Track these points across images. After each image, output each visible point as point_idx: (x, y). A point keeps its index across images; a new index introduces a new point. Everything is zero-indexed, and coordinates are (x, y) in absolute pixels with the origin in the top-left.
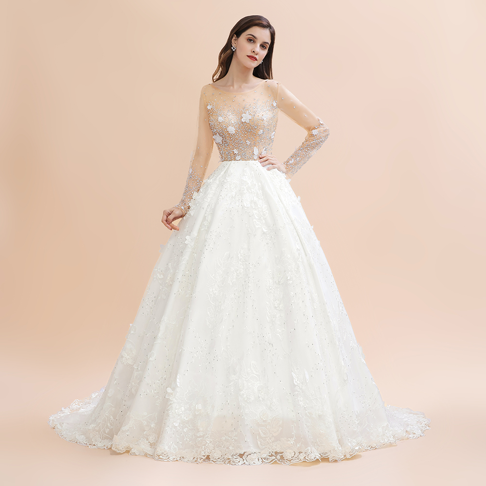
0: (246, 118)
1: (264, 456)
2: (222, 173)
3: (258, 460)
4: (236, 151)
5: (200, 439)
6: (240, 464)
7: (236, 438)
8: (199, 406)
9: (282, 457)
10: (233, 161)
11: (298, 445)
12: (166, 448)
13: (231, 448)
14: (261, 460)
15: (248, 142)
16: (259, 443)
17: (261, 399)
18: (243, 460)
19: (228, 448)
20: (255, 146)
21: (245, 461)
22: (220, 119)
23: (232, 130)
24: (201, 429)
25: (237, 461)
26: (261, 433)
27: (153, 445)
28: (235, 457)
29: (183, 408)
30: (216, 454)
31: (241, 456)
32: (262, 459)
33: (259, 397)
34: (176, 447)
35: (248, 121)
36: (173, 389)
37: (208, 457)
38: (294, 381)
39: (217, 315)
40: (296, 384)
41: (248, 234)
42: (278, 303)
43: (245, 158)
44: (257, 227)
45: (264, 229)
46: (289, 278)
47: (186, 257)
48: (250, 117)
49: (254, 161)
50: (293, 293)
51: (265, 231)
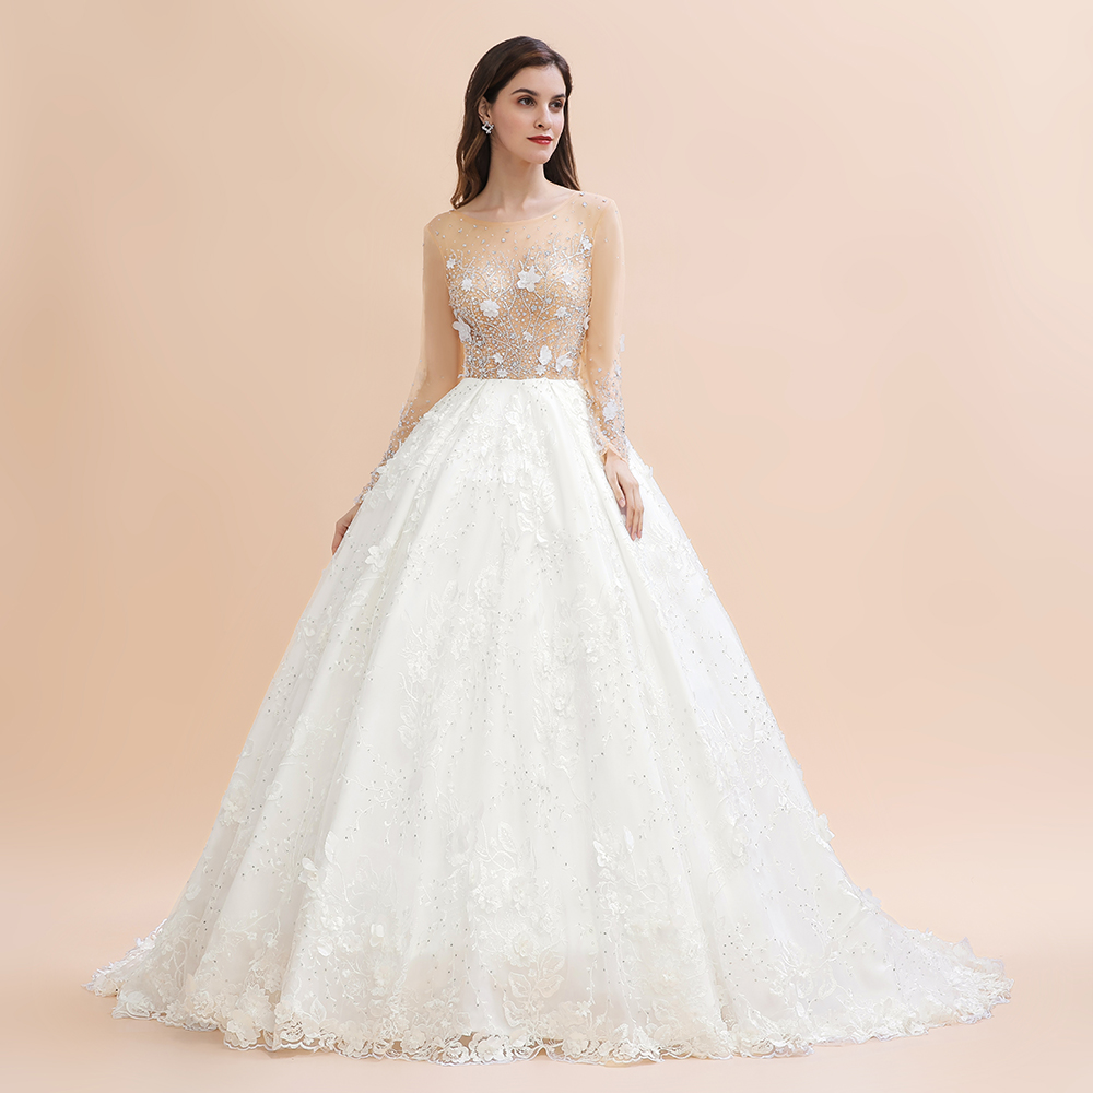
0: (527, 280)
1: (519, 1044)
2: (466, 403)
3: (505, 1053)
4: (498, 358)
5: (376, 1002)
6: (461, 1060)
7: (457, 1000)
8: (379, 930)
9: (559, 1051)
10: (491, 381)
11: (599, 1021)
12: (298, 1009)
13: (444, 1024)
14: (509, 1054)
15: (528, 337)
16: (507, 1009)
17: (517, 905)
18: (470, 1052)
19: (438, 1024)
20: (544, 343)
21: (473, 1055)
22: (467, 284)
23: (490, 307)
24: (381, 982)
25: (455, 1052)
26: (513, 986)
28: (452, 1044)
29: (340, 920)
30: (414, 1040)
31: (465, 1040)
32: (513, 1051)
33: (513, 903)
34: (322, 1006)
35: (531, 288)
36: (318, 865)
37: (397, 1046)
38: (598, 858)
39: (423, 724)
40: (601, 864)
41: (503, 544)
42: (563, 702)
43: (517, 375)
44: (524, 529)
45: (538, 537)
46: (589, 651)
47: (363, 592)
48: (538, 278)
49: (534, 380)
50: (598, 683)
51: (542, 540)
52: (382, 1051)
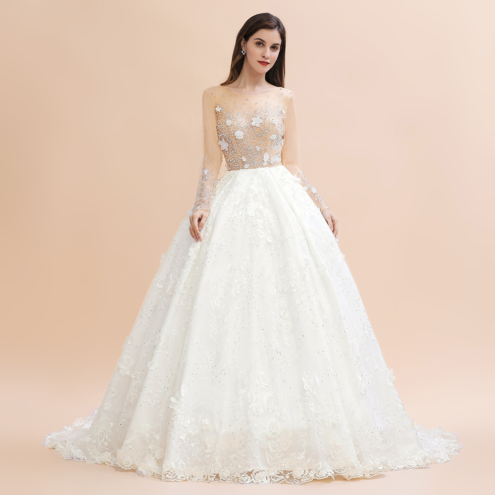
0: (256, 122)
1: (273, 474)
2: (229, 183)
3: (267, 478)
4: (244, 159)
5: (208, 456)
6: (248, 482)
7: (245, 455)
8: (206, 421)
9: (291, 476)
10: (241, 170)
11: (308, 461)
12: (173, 464)
13: (239, 466)
14: (269, 479)
15: (258, 148)
16: (268, 458)
17: (270, 410)
18: (251, 478)
19: (237, 467)
20: (265, 152)
21: (253, 479)
22: (229, 122)
23: (239, 134)
24: (209, 446)
25: (245, 479)
26: (270, 447)
27: (160, 462)
28: (243, 475)
29: (189, 421)
30: (225, 474)
31: (249, 474)
32: (270, 477)
33: (268, 409)
34: (184, 463)
35: (258, 125)
36: (178, 399)
37: (217, 476)
38: (304, 386)
39: (220, 328)
40: (306, 389)
41: (251, 245)
42: (283, 312)
43: (253, 166)
44: (261, 237)
45: (268, 239)
46: (293, 286)
47: (187, 270)
48: (261, 121)
49: (263, 168)
50: (298, 301)
51: (270, 241)
52: (213, 479)
